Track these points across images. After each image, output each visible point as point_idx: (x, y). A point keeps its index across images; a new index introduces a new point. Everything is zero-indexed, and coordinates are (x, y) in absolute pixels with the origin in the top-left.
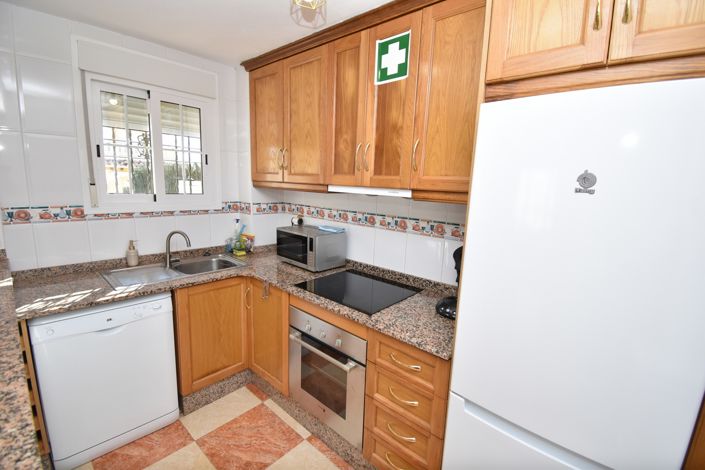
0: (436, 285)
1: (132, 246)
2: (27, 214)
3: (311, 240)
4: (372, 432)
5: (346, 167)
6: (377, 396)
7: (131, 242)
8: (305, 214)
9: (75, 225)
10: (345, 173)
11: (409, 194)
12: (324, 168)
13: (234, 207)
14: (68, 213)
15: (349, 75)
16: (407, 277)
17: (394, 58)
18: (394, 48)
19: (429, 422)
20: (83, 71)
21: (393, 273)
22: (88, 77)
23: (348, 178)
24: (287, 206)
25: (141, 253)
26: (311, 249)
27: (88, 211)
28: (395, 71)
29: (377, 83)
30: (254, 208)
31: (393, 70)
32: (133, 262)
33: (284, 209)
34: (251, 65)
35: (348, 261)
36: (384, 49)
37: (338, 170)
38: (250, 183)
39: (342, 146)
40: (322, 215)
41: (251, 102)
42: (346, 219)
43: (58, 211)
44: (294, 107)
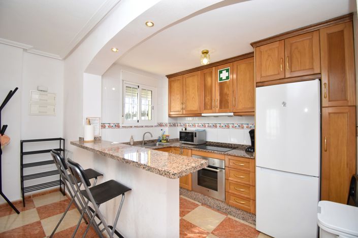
0: (243, 145)
1: (132, 138)
2: (105, 126)
3: (195, 133)
4: (229, 192)
5: (209, 107)
6: (230, 178)
7: (132, 136)
8: (187, 126)
9: (117, 130)
10: (208, 109)
11: (232, 114)
12: (200, 108)
13: (160, 125)
14: (115, 126)
15: (209, 79)
16: (231, 144)
17: (224, 75)
18: (224, 72)
19: (249, 182)
20: (123, 81)
21: (226, 144)
22: (124, 82)
23: (210, 111)
24: (179, 124)
25: (135, 141)
26: (195, 136)
27: (121, 125)
28: (225, 78)
29: (219, 82)
30: (168, 125)
31: (224, 78)
32: (132, 143)
33: (178, 125)
34: (169, 77)
35: (207, 142)
36: (221, 72)
37: (205, 108)
38: (168, 116)
39: (207, 100)
40: (195, 126)
41: (169, 88)
42: (205, 127)
43: (113, 125)
44: (187, 89)
